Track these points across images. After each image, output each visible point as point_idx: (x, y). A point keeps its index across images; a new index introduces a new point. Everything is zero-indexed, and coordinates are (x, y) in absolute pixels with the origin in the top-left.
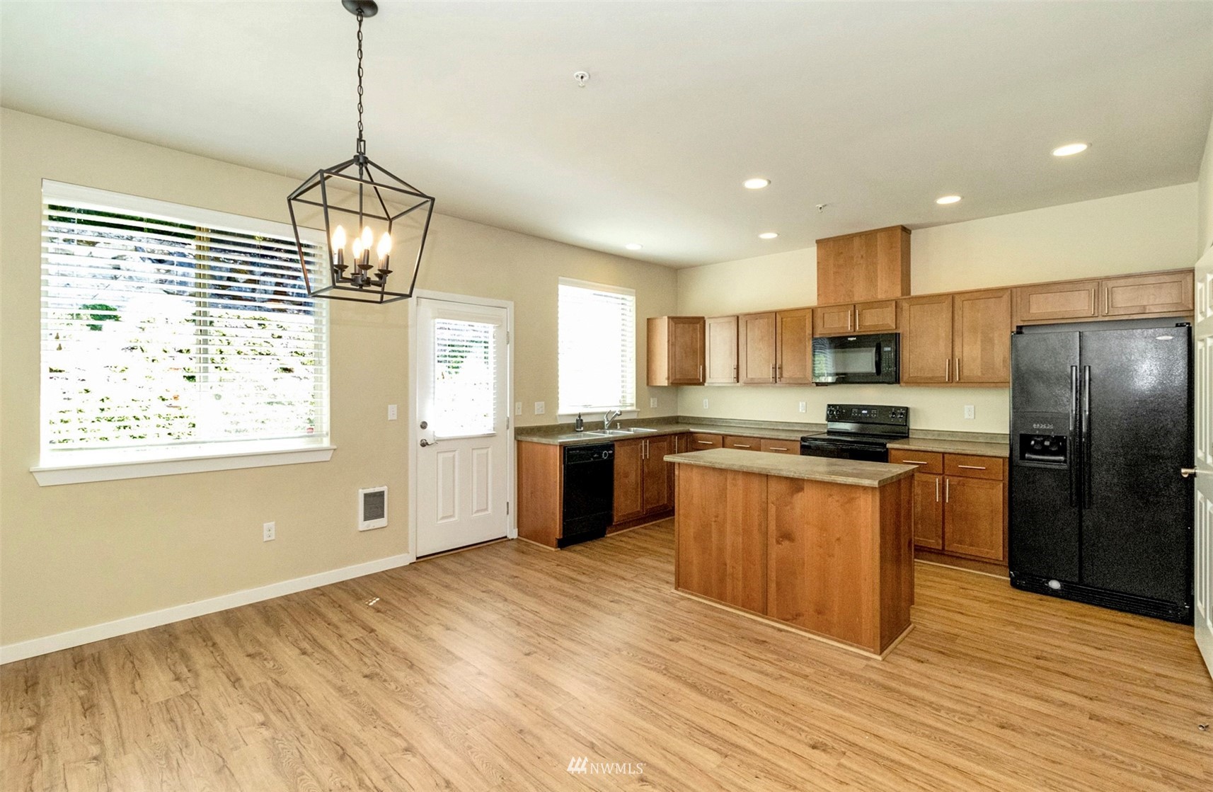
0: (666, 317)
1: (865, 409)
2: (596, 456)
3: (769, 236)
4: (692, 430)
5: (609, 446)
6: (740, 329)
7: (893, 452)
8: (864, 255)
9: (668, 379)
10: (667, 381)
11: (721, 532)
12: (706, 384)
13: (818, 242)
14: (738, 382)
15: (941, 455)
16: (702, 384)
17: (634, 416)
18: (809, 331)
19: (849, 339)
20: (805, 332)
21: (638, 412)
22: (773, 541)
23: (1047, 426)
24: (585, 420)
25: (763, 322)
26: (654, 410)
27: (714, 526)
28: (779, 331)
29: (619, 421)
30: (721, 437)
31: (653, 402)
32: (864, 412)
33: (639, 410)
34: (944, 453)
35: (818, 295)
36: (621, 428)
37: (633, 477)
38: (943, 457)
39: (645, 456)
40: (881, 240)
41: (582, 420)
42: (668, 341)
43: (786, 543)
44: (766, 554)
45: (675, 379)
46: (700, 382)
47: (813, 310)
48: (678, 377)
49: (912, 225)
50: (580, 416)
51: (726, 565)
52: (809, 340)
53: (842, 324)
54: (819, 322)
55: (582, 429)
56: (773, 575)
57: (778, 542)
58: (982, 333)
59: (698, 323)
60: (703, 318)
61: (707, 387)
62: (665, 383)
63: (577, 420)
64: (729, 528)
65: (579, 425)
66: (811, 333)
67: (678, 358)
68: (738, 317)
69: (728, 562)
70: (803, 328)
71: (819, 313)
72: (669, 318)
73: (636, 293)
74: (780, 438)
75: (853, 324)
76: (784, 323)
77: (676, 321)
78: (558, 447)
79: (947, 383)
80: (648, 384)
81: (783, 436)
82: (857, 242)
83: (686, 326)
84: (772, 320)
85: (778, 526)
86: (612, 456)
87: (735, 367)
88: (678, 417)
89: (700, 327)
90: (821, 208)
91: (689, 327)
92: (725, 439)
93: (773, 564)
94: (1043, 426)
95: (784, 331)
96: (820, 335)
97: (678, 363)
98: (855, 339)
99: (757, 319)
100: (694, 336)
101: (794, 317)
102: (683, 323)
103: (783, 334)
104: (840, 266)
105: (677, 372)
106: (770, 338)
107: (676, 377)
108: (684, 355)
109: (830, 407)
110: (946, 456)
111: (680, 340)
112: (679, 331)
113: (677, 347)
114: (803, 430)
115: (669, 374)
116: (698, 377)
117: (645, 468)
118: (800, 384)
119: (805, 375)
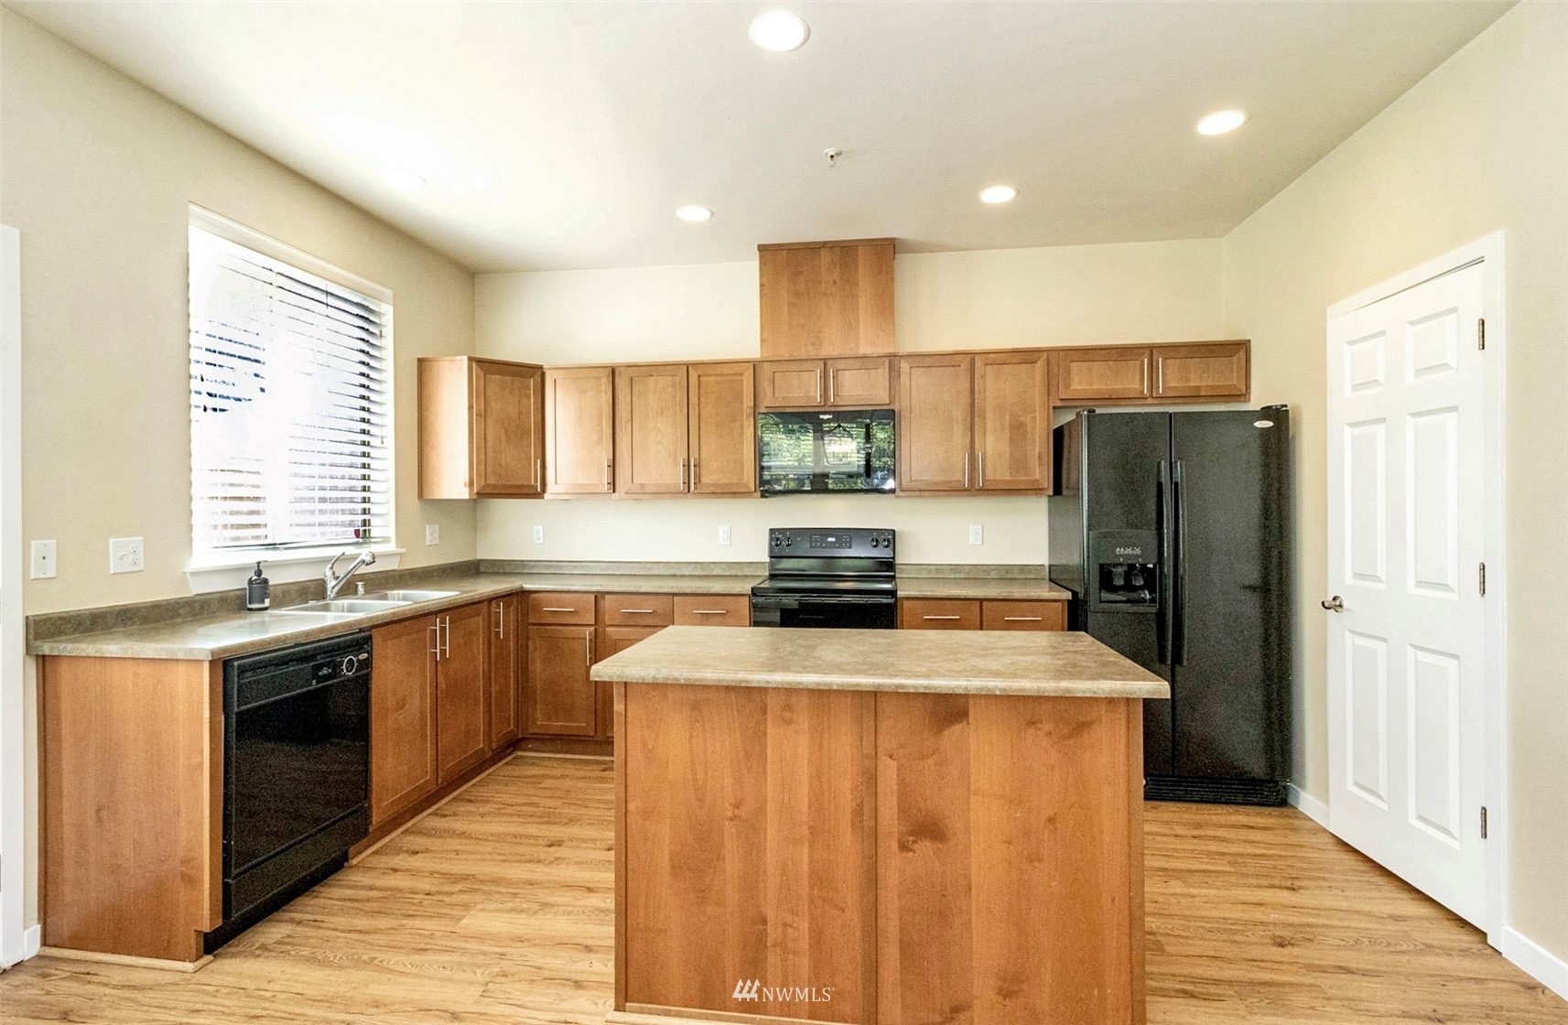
0: (465, 358)
1: (832, 536)
2: (325, 671)
3: (695, 214)
4: (528, 586)
5: (359, 640)
6: (619, 395)
7: (906, 604)
8: (838, 281)
9: (471, 484)
10: (467, 490)
11: (753, 844)
12: (543, 496)
13: (762, 248)
14: (614, 492)
15: (978, 603)
17: (393, 565)
18: (748, 401)
19: (821, 417)
20: (742, 403)
21: (401, 554)
22: (889, 846)
23: (1133, 550)
24: (275, 578)
25: (663, 381)
26: (434, 548)
27: (729, 829)
28: (694, 399)
29: (362, 577)
30: (593, 596)
31: (431, 534)
32: (830, 539)
33: (404, 550)
34: (981, 601)
35: (762, 340)
36: (367, 592)
37: (418, 704)
38: (981, 606)
39: (443, 652)
40: (863, 258)
41: (266, 581)
42: (470, 408)
43: (925, 846)
44: (872, 881)
45: (487, 486)
46: (534, 492)
47: (756, 365)
48: (491, 481)
49: (903, 241)
50: (258, 573)
51: (764, 922)
52: (747, 417)
53: (804, 390)
54: (765, 387)
55: (267, 602)
56: (891, 925)
57: (904, 847)
58: (1010, 415)
59: (529, 377)
60: (541, 368)
61: (548, 500)
62: (463, 493)
63: (250, 582)
64: (772, 833)
65: (256, 593)
66: (752, 404)
67: (490, 445)
68: (613, 370)
69: (770, 914)
70: (738, 396)
71: (766, 370)
72: (471, 359)
73: (395, 296)
74: (713, 591)
75: (823, 393)
76: (702, 386)
77: (488, 369)
78: (206, 666)
79: (966, 490)
80: (421, 495)
81: (717, 587)
82: (825, 257)
83: (507, 379)
84: (681, 378)
85: (904, 810)
86: (367, 664)
88: (479, 561)
89: (535, 386)
90: (832, 157)
91: (513, 382)
92: (601, 603)
93: (891, 902)
94: (1129, 551)
95: (702, 400)
96: (766, 407)
97: (491, 454)
98: (831, 417)
99: (651, 376)
100: (525, 401)
101: (721, 375)
102: (502, 374)
103: (702, 405)
104: (798, 294)
105: (489, 472)
106: (678, 412)
107: (488, 482)
108: (504, 438)
109: (774, 534)
110: (984, 603)
111: (496, 407)
112: (492, 389)
113: (489, 421)
114: (728, 573)
115: (473, 475)
116: (530, 481)
117: (441, 679)
118: (734, 494)
119: (741, 479)
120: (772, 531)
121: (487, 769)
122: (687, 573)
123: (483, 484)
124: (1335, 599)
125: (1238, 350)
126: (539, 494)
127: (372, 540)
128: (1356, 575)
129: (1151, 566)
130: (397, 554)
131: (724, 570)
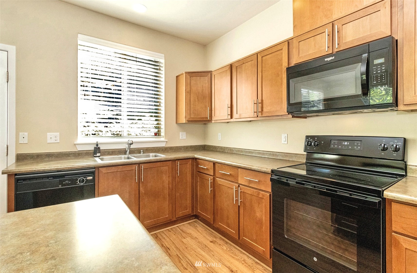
0: (184, 73)
1: (347, 141)
4: (197, 156)
9: (185, 118)
10: (185, 120)
12: (213, 122)
14: (232, 118)
16: (210, 120)
18: (285, 64)
25: (248, 65)
26: (183, 140)
28: (260, 69)
31: (182, 135)
33: (167, 140)
35: (294, 27)
36: (144, 153)
39: (140, 179)
42: (186, 90)
46: (207, 120)
47: (288, 42)
48: (192, 116)
50: (97, 145)
52: (284, 71)
53: (319, 48)
54: (294, 52)
59: (207, 75)
60: (210, 71)
62: (183, 121)
63: (93, 148)
65: (96, 152)
66: (287, 64)
67: (192, 103)
68: (231, 66)
70: (281, 62)
72: (186, 73)
74: (253, 169)
75: (331, 45)
76: (264, 61)
77: (191, 75)
80: (176, 123)
83: (198, 78)
84: (255, 62)
87: (229, 106)
88: (205, 145)
89: (208, 79)
91: (201, 79)
92: (215, 165)
96: (294, 64)
97: (192, 106)
99: (243, 63)
100: (204, 85)
101: (272, 53)
102: (196, 76)
103: (263, 72)
105: (191, 112)
107: (191, 117)
108: (197, 100)
109: (308, 139)
111: (194, 89)
112: (193, 82)
113: (191, 94)
114: (285, 159)
115: (186, 114)
116: (206, 116)
117: (141, 189)
119: (281, 107)
120: (307, 137)
121: (177, 224)
122: (266, 156)
123: (188, 117)
126: (210, 121)
127: (161, 137)
130: (165, 141)
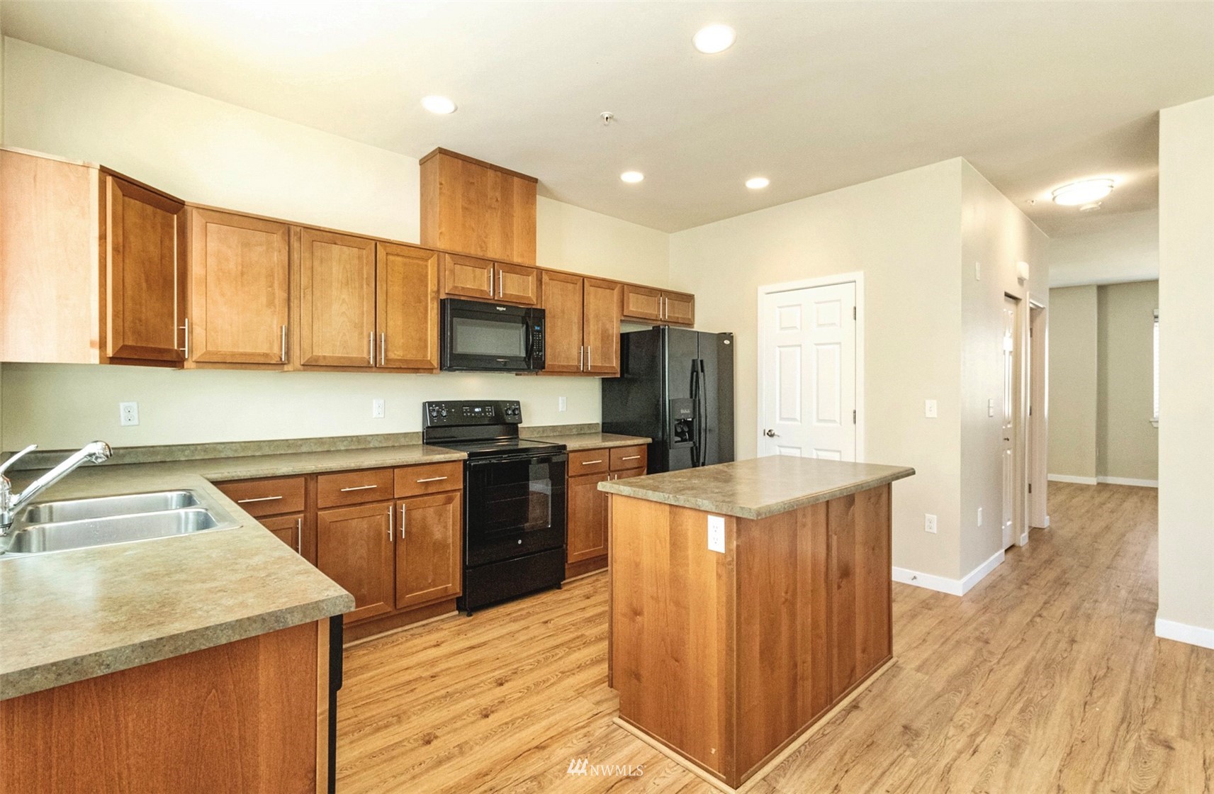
1: (478, 407)
8: (499, 199)
9: (102, 343)
10: (96, 350)
12: (183, 364)
13: (442, 151)
14: (289, 363)
15: (609, 450)
18: (432, 285)
19: (498, 308)
23: (687, 411)
25: (347, 253)
28: (381, 276)
32: (477, 410)
38: (610, 453)
45: (124, 347)
46: (171, 359)
47: (438, 254)
48: (130, 343)
52: (432, 299)
53: (476, 285)
54: (447, 275)
58: (602, 322)
59: (171, 213)
60: (183, 203)
61: (186, 370)
62: (94, 355)
66: (436, 289)
67: (129, 293)
68: (288, 228)
70: (422, 279)
72: (102, 169)
74: (433, 460)
75: (493, 289)
76: (390, 264)
82: (491, 176)
83: (149, 209)
84: (369, 251)
89: (177, 225)
91: (155, 214)
94: (685, 411)
95: (387, 276)
96: (446, 294)
97: (129, 304)
98: (505, 309)
99: (335, 244)
100: (167, 242)
101: (409, 257)
102: (143, 201)
103: (389, 282)
104: (470, 202)
105: (129, 329)
106: (365, 286)
107: (126, 343)
108: (144, 285)
109: (432, 406)
110: (611, 450)
111: (135, 243)
112: (132, 218)
113: (127, 261)
114: (385, 445)
115: (105, 332)
116: (173, 345)
118: (416, 370)
119: (425, 356)
120: (429, 404)
122: (343, 448)
123: (121, 344)
124: (770, 431)
125: (688, 299)
128: (781, 419)
129: (690, 419)
131: (380, 442)
